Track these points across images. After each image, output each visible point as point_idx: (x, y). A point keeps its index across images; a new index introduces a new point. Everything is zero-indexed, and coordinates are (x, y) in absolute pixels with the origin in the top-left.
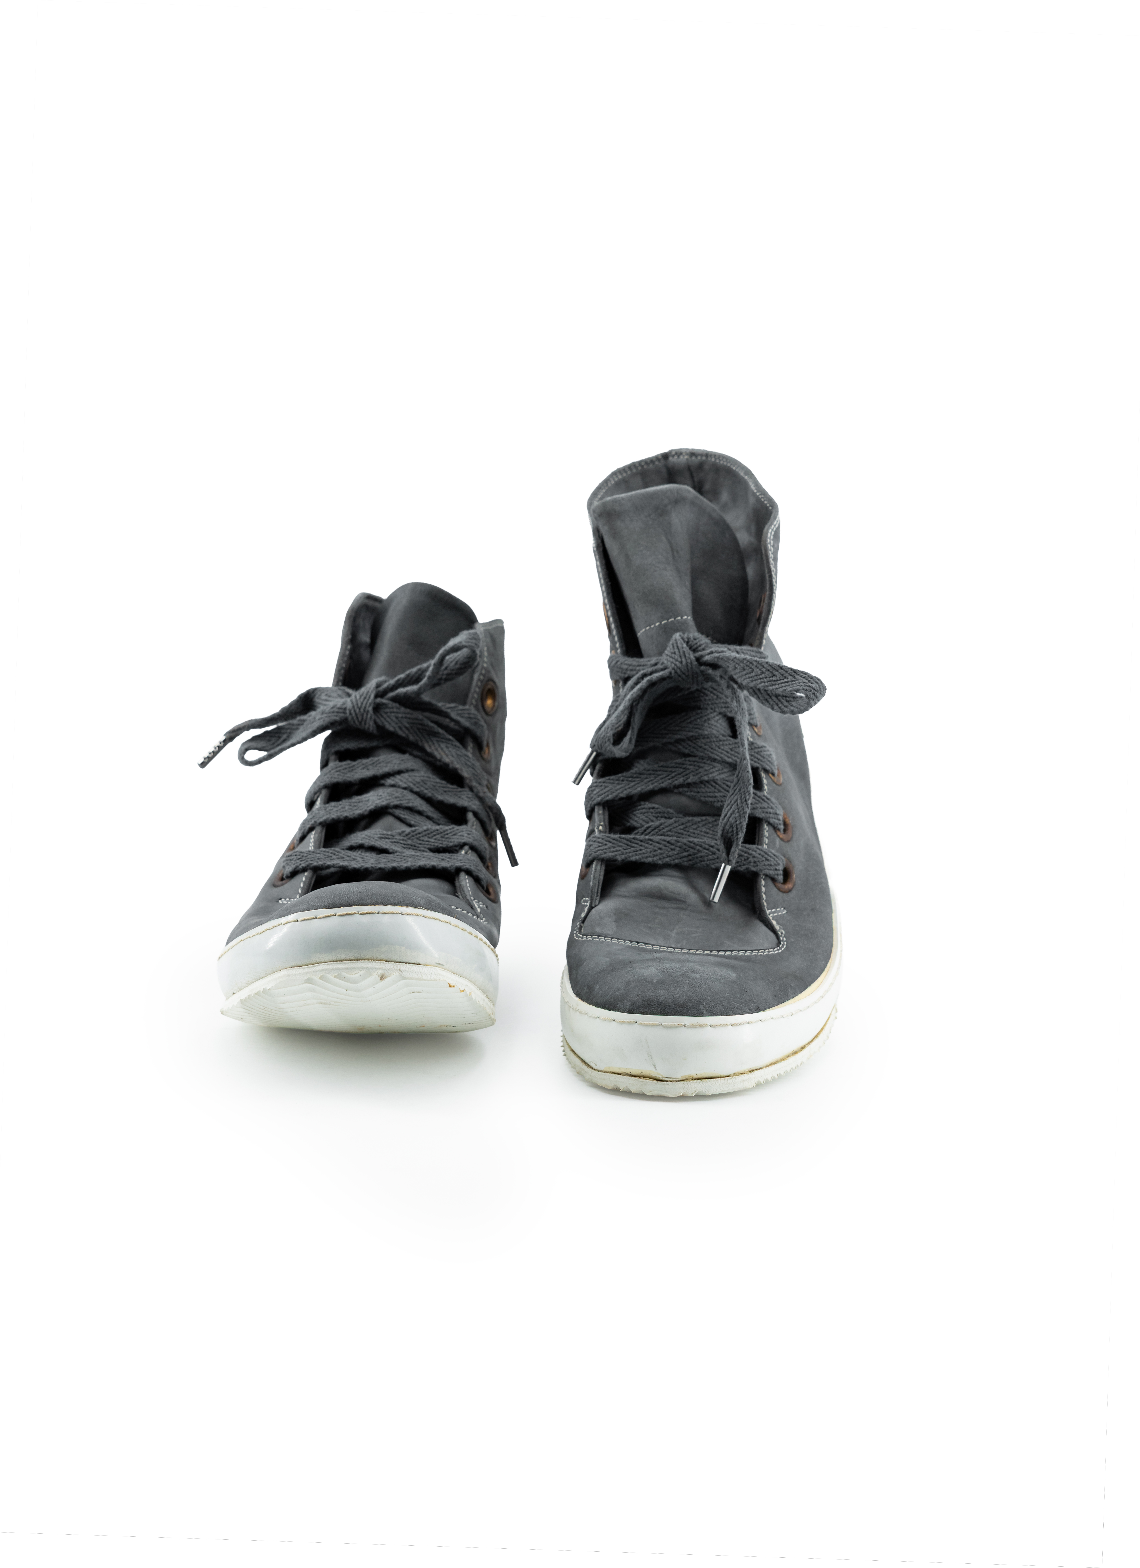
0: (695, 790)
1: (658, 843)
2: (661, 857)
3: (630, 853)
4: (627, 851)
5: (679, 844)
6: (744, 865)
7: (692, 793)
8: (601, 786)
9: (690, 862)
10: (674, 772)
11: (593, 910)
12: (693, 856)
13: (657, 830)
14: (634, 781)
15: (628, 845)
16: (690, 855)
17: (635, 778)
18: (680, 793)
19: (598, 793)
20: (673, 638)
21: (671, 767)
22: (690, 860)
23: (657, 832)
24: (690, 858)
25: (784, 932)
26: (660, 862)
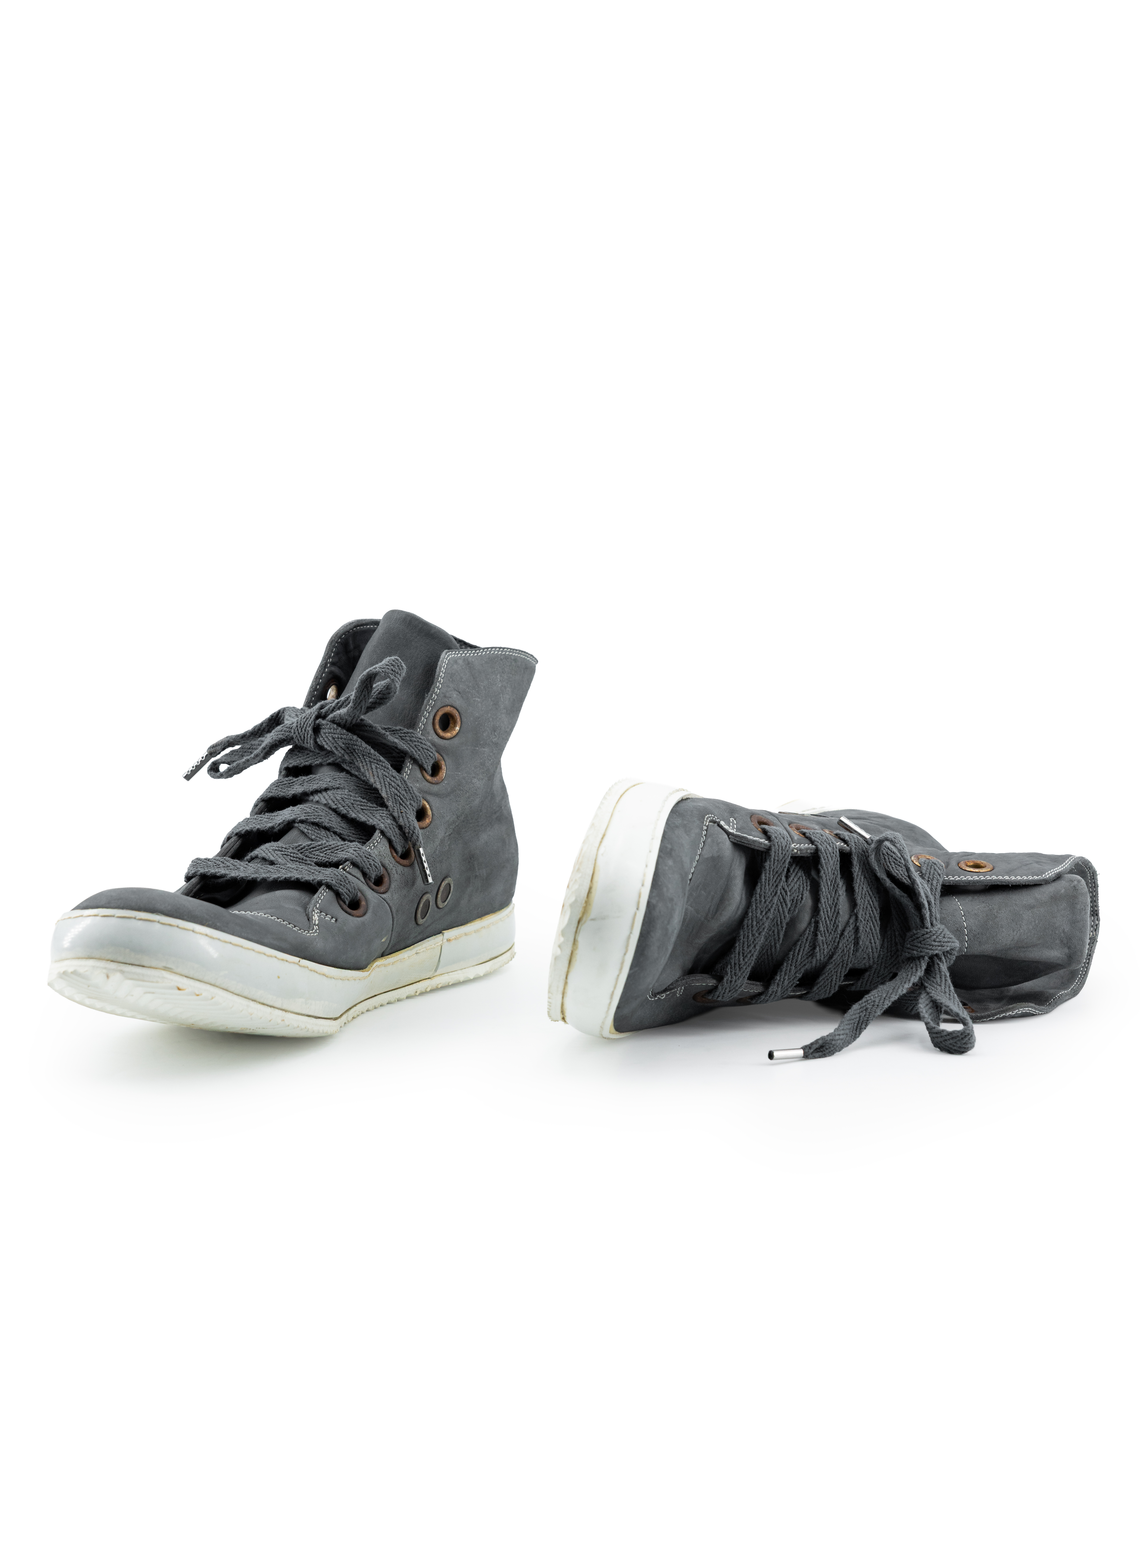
0: (810, 938)
1: (771, 900)
2: (758, 901)
3: (769, 874)
4: (772, 872)
5: (765, 919)
6: (731, 971)
7: (807, 935)
8: (833, 853)
9: (746, 926)
10: (830, 923)
11: (726, 836)
12: (750, 930)
13: (782, 900)
14: (831, 885)
15: (777, 872)
16: (752, 927)
17: (834, 886)
18: (810, 923)
19: (828, 850)
20: (956, 941)
21: (835, 921)
22: (747, 926)
23: (780, 900)
24: (750, 927)
25: (662, 998)
26: (754, 899)
